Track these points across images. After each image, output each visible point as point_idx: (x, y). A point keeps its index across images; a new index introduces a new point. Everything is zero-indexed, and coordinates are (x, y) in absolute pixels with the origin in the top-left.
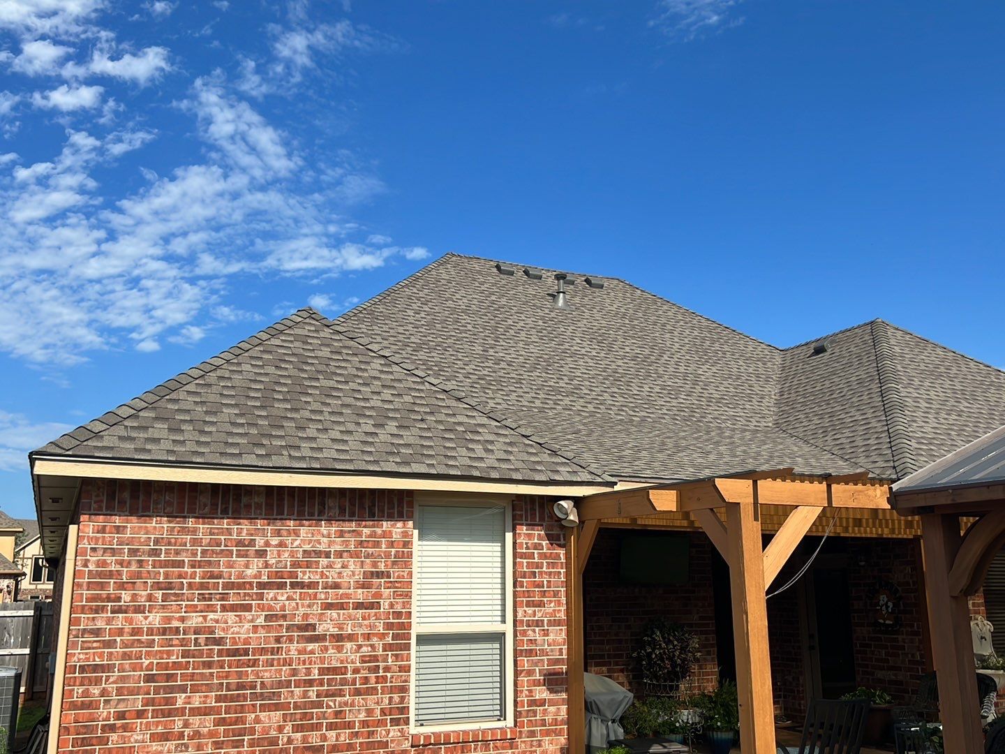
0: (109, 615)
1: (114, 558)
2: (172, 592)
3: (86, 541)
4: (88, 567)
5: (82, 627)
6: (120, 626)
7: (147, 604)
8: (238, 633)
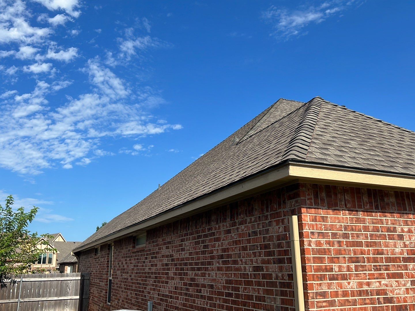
0: (329, 282)
1: (325, 240)
2: (360, 264)
3: (307, 227)
4: (311, 246)
5: (315, 291)
6: (336, 290)
7: (348, 273)
8: (399, 294)
